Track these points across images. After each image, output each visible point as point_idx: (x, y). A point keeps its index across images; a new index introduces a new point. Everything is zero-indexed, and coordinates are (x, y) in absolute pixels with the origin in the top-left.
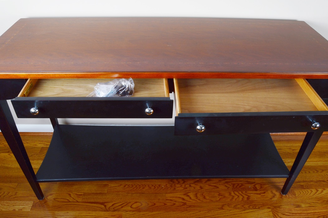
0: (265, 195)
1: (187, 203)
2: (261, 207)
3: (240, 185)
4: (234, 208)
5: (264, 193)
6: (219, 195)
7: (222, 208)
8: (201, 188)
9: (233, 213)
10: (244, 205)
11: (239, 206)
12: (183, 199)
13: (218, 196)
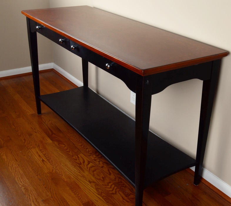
0: (125, 202)
1: (82, 165)
2: (110, 203)
3: (125, 186)
4: (96, 188)
5: (128, 202)
6: (103, 177)
7: (90, 182)
8: (102, 167)
9: (90, 189)
10: (103, 193)
11: (100, 191)
12: (84, 162)
13: (101, 177)
